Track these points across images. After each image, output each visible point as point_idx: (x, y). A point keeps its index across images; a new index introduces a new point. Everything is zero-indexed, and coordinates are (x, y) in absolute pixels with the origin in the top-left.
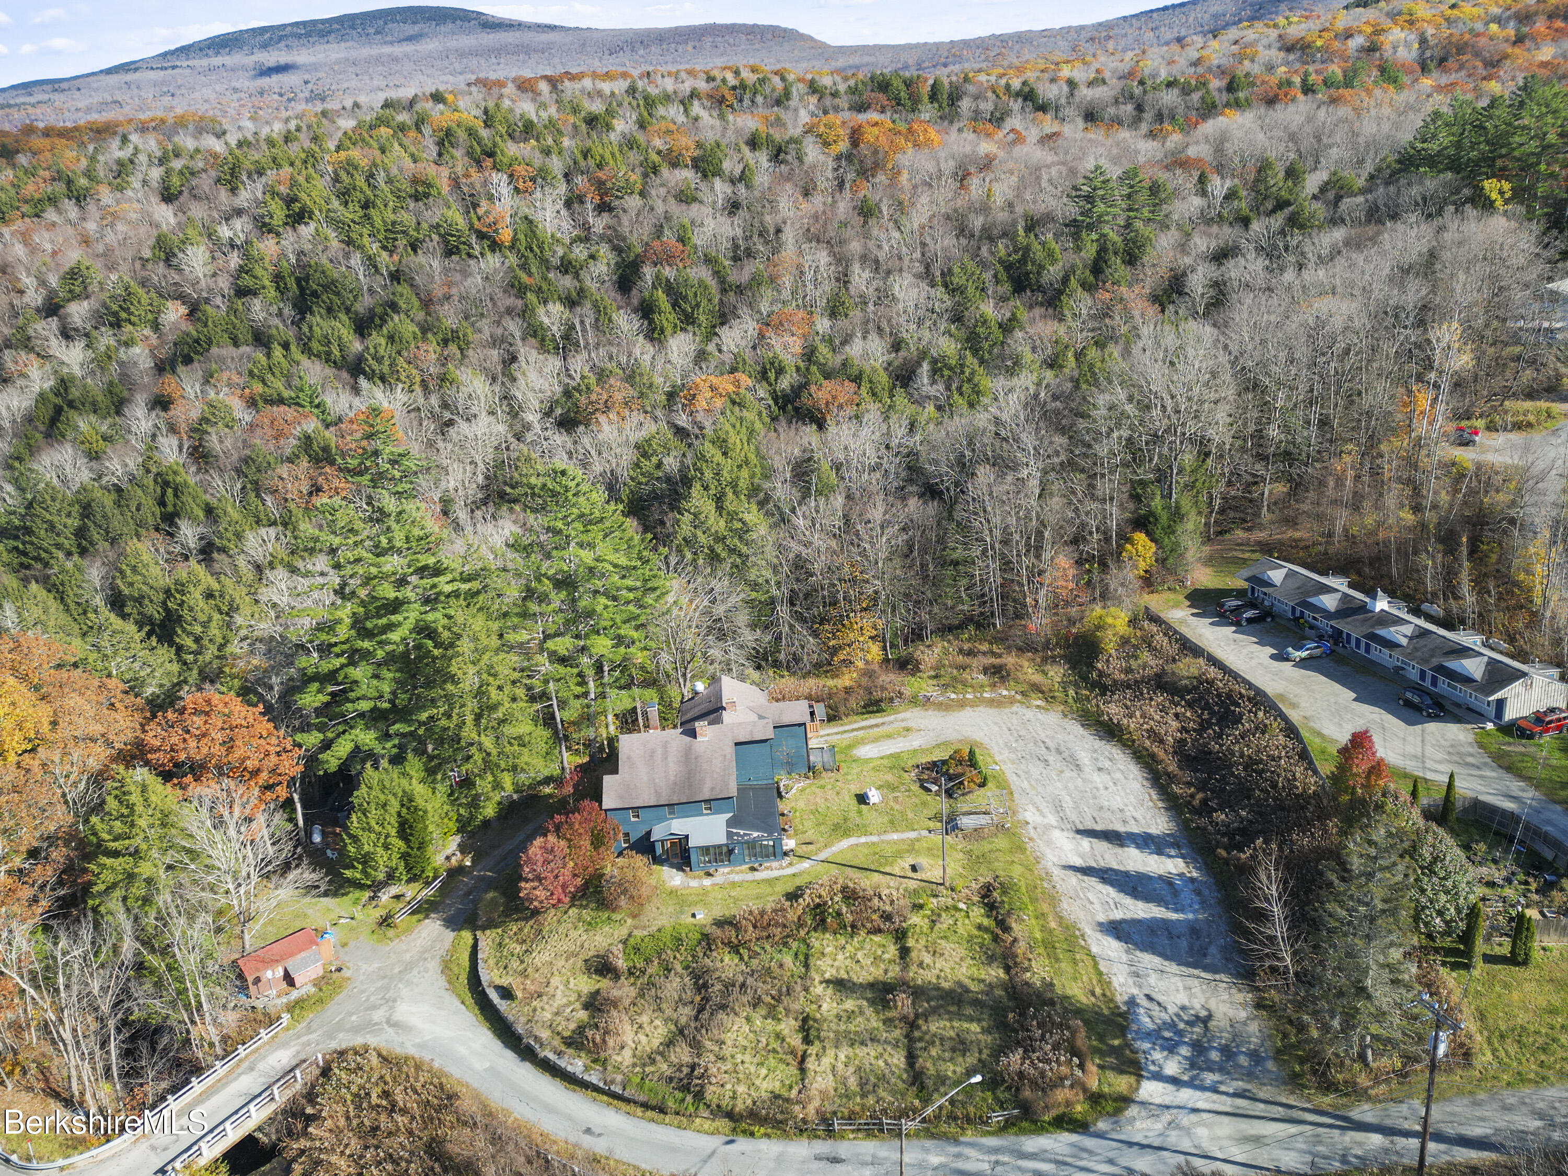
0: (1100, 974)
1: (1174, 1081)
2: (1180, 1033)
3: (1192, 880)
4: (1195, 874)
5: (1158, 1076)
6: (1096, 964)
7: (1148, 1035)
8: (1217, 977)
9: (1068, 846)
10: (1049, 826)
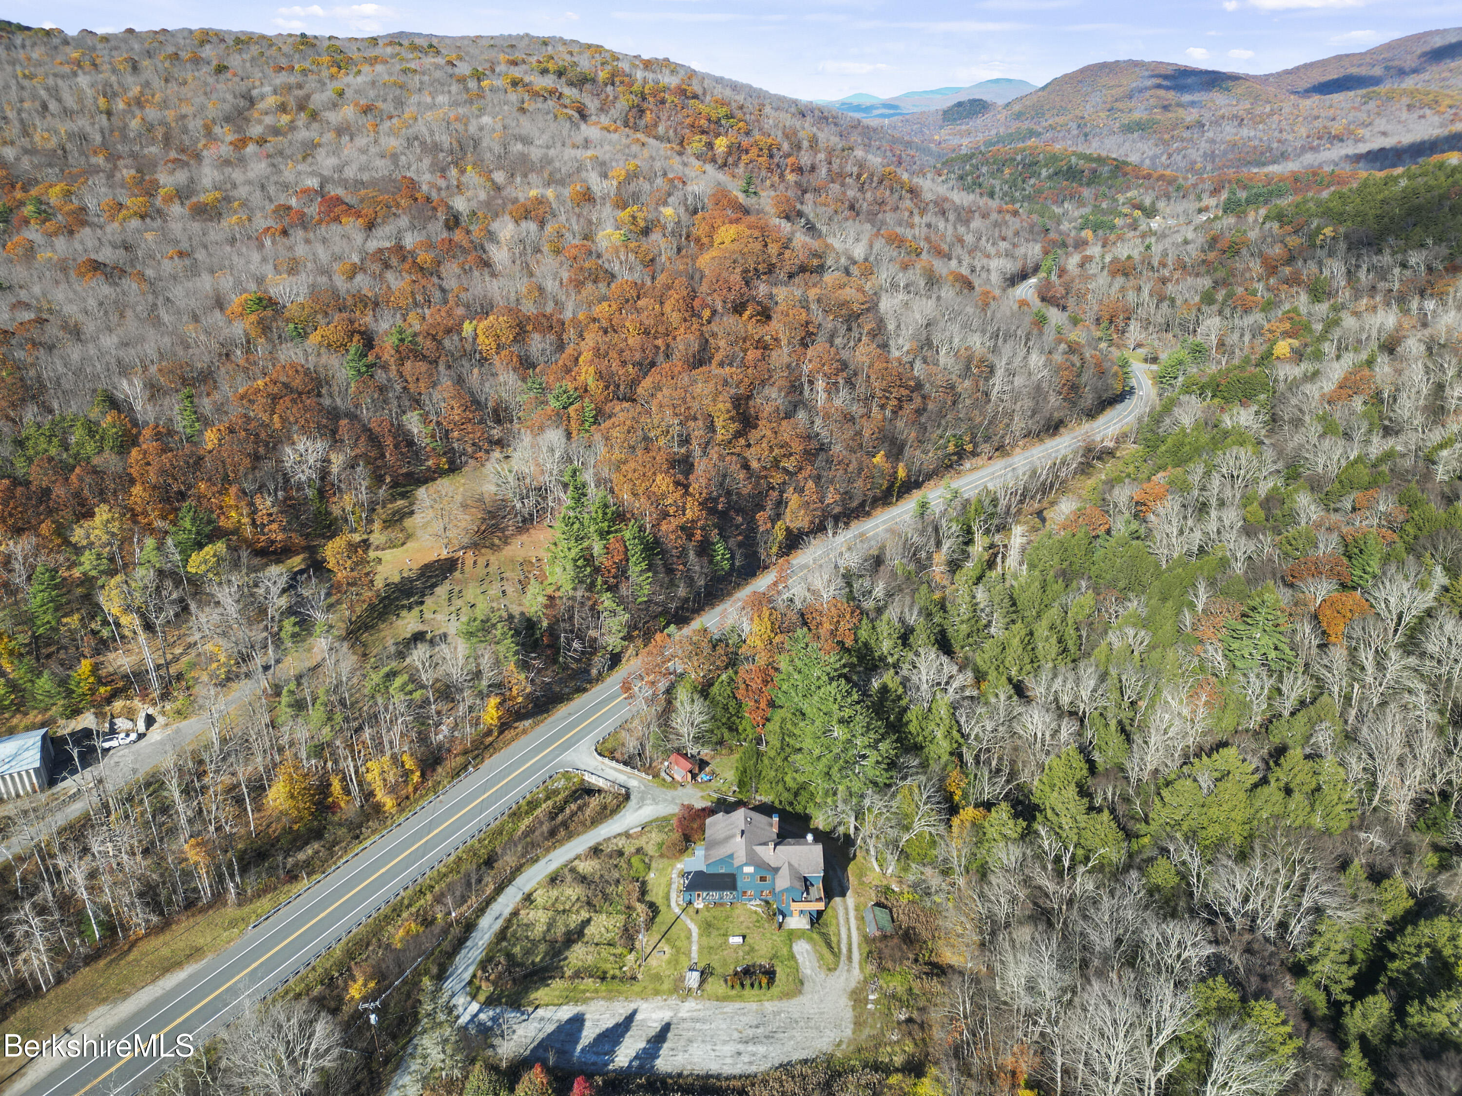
2: (500, 1025)
3: (608, 1063)
5: (481, 1011)
7: (503, 1013)
9: (654, 1016)
10: (677, 1012)
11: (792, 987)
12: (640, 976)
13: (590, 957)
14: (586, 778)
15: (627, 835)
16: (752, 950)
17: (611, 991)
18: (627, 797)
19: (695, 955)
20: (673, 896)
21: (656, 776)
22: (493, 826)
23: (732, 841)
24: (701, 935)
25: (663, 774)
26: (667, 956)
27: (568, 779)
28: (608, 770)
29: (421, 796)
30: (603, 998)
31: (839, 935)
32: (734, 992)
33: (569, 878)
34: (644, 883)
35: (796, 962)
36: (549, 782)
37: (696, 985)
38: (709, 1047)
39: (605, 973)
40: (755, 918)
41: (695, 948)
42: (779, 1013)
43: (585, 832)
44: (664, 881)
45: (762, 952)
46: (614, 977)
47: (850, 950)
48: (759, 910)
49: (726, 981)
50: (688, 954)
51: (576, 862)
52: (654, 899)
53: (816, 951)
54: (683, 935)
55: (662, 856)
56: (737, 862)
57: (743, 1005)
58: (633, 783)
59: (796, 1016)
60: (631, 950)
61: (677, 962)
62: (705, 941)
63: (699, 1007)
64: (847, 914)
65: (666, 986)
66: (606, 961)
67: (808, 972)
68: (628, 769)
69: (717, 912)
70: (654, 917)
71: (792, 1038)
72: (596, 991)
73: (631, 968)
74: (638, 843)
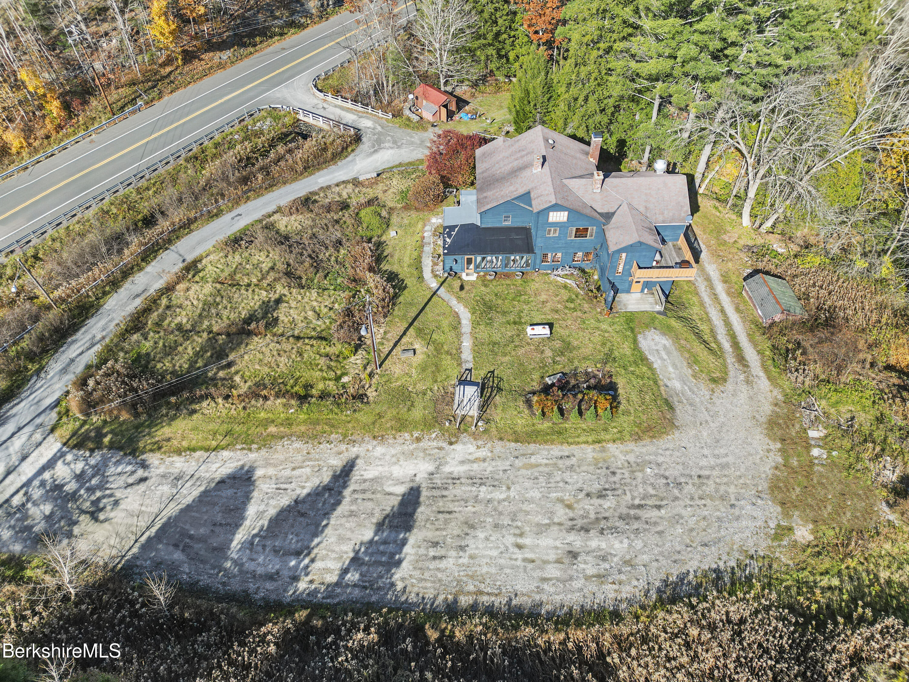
0: (194, 450)
1: (50, 465)
2: (91, 490)
3: (296, 579)
4: (302, 585)
5: (59, 456)
6: (207, 450)
7: (105, 463)
8: (138, 545)
9: (398, 471)
10: (440, 463)
11: (655, 413)
12: (371, 394)
13: (283, 360)
14: (301, 117)
15: (356, 182)
16: (567, 347)
17: (316, 422)
18: (358, 139)
19: (467, 355)
20: (427, 263)
21: (397, 114)
22: (161, 171)
23: (526, 173)
24: (475, 324)
25: (407, 112)
26: (420, 357)
27: (277, 118)
28: (331, 109)
29: (67, 136)
30: (301, 436)
31: (709, 320)
32: (547, 425)
33: (260, 237)
34: (379, 245)
35: (650, 367)
36: (248, 121)
37: (474, 412)
38: (510, 540)
39: (308, 386)
40: (564, 294)
41: (467, 344)
42: (641, 465)
43: (295, 180)
44: (411, 241)
45: (587, 351)
46: (324, 396)
47: (736, 345)
48: (570, 282)
49: (529, 403)
50: (456, 355)
51: (276, 217)
52: (395, 268)
53: (681, 349)
54: (445, 323)
55: (407, 208)
56: (537, 206)
57: (566, 450)
58: (366, 124)
59: (674, 472)
60: (357, 348)
61: (438, 368)
62: (484, 333)
63: (483, 453)
64: (711, 287)
65: (417, 413)
66: (312, 365)
67: (677, 385)
68: (359, 107)
69: (500, 286)
70: (396, 296)
71: (677, 519)
72: (289, 422)
73: (357, 378)
74: (371, 193)
